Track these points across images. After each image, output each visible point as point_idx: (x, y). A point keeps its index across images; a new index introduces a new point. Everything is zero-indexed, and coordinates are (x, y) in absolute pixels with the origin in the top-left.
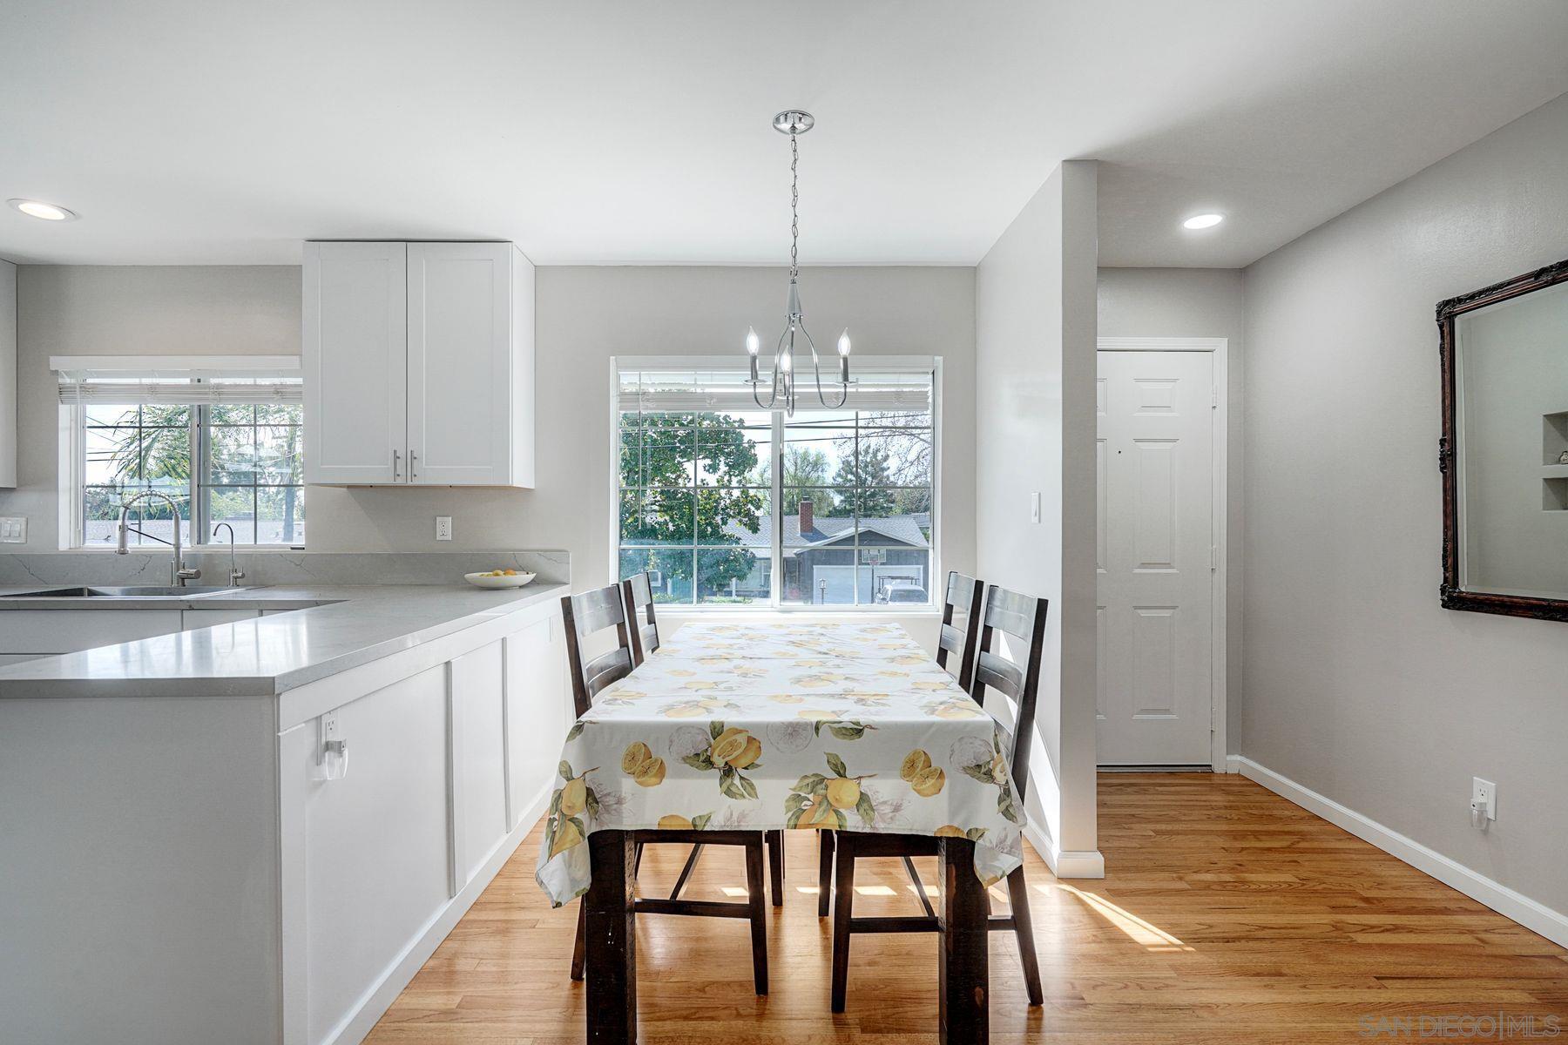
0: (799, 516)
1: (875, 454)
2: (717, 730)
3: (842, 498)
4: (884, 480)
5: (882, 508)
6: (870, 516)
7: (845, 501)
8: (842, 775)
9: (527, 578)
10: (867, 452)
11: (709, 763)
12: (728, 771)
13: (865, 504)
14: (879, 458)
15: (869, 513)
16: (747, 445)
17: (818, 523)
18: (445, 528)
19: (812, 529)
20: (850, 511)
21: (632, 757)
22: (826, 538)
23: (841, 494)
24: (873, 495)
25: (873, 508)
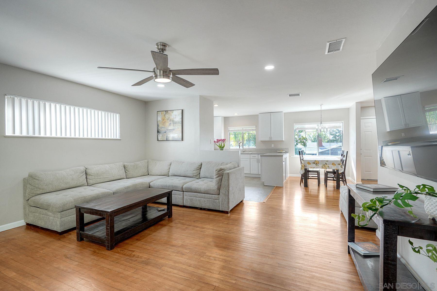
2: (315, 161)
8: (326, 164)
9: (284, 151)
11: (315, 163)
12: (316, 164)
18: (273, 146)
21: (308, 163)
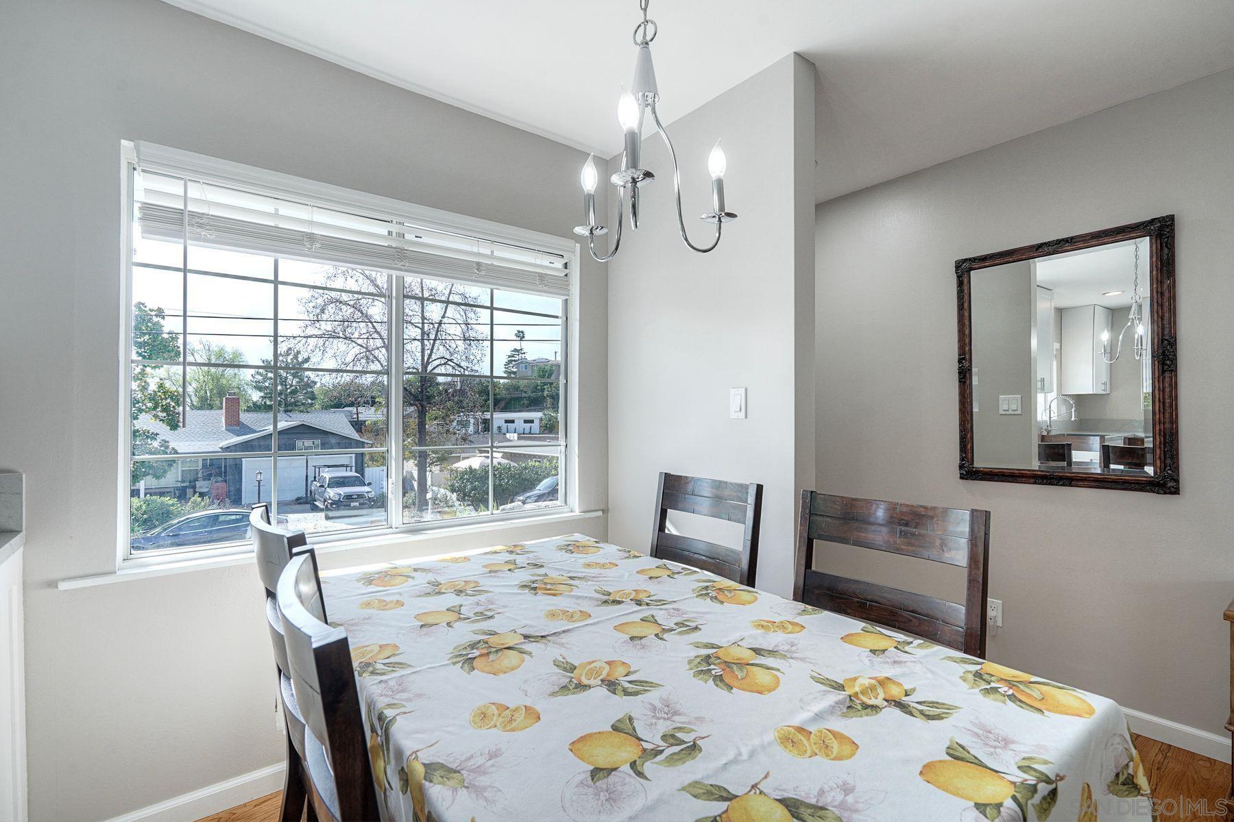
0: (224, 410)
1: (296, 357)
3: (262, 394)
4: (306, 379)
5: (303, 404)
6: (290, 411)
7: (265, 397)
10: (288, 354)
13: (285, 399)
14: (300, 359)
15: (290, 408)
16: (166, 336)
17: (245, 417)
19: (239, 423)
20: (270, 407)
22: (256, 432)
23: (260, 391)
24: (294, 392)
25: (295, 404)
